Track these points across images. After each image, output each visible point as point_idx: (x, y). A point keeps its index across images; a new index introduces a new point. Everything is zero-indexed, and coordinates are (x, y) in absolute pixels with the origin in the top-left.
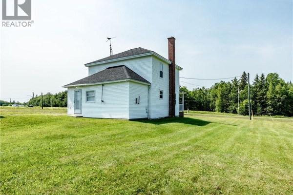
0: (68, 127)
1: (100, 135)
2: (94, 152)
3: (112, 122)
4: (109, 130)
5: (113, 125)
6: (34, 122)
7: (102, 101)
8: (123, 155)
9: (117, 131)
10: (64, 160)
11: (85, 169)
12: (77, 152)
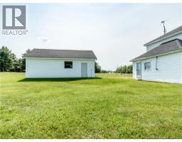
0: (131, 86)
1: (152, 94)
2: (142, 109)
3: (165, 85)
4: (161, 92)
5: (166, 88)
6: (114, 82)
7: (157, 69)
8: (169, 119)
9: (168, 94)
10: (120, 110)
11: (131, 122)
12: (130, 106)
